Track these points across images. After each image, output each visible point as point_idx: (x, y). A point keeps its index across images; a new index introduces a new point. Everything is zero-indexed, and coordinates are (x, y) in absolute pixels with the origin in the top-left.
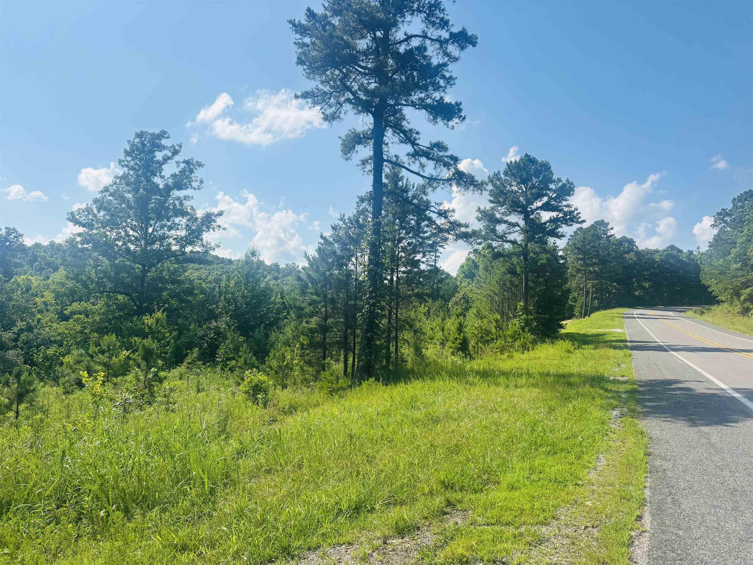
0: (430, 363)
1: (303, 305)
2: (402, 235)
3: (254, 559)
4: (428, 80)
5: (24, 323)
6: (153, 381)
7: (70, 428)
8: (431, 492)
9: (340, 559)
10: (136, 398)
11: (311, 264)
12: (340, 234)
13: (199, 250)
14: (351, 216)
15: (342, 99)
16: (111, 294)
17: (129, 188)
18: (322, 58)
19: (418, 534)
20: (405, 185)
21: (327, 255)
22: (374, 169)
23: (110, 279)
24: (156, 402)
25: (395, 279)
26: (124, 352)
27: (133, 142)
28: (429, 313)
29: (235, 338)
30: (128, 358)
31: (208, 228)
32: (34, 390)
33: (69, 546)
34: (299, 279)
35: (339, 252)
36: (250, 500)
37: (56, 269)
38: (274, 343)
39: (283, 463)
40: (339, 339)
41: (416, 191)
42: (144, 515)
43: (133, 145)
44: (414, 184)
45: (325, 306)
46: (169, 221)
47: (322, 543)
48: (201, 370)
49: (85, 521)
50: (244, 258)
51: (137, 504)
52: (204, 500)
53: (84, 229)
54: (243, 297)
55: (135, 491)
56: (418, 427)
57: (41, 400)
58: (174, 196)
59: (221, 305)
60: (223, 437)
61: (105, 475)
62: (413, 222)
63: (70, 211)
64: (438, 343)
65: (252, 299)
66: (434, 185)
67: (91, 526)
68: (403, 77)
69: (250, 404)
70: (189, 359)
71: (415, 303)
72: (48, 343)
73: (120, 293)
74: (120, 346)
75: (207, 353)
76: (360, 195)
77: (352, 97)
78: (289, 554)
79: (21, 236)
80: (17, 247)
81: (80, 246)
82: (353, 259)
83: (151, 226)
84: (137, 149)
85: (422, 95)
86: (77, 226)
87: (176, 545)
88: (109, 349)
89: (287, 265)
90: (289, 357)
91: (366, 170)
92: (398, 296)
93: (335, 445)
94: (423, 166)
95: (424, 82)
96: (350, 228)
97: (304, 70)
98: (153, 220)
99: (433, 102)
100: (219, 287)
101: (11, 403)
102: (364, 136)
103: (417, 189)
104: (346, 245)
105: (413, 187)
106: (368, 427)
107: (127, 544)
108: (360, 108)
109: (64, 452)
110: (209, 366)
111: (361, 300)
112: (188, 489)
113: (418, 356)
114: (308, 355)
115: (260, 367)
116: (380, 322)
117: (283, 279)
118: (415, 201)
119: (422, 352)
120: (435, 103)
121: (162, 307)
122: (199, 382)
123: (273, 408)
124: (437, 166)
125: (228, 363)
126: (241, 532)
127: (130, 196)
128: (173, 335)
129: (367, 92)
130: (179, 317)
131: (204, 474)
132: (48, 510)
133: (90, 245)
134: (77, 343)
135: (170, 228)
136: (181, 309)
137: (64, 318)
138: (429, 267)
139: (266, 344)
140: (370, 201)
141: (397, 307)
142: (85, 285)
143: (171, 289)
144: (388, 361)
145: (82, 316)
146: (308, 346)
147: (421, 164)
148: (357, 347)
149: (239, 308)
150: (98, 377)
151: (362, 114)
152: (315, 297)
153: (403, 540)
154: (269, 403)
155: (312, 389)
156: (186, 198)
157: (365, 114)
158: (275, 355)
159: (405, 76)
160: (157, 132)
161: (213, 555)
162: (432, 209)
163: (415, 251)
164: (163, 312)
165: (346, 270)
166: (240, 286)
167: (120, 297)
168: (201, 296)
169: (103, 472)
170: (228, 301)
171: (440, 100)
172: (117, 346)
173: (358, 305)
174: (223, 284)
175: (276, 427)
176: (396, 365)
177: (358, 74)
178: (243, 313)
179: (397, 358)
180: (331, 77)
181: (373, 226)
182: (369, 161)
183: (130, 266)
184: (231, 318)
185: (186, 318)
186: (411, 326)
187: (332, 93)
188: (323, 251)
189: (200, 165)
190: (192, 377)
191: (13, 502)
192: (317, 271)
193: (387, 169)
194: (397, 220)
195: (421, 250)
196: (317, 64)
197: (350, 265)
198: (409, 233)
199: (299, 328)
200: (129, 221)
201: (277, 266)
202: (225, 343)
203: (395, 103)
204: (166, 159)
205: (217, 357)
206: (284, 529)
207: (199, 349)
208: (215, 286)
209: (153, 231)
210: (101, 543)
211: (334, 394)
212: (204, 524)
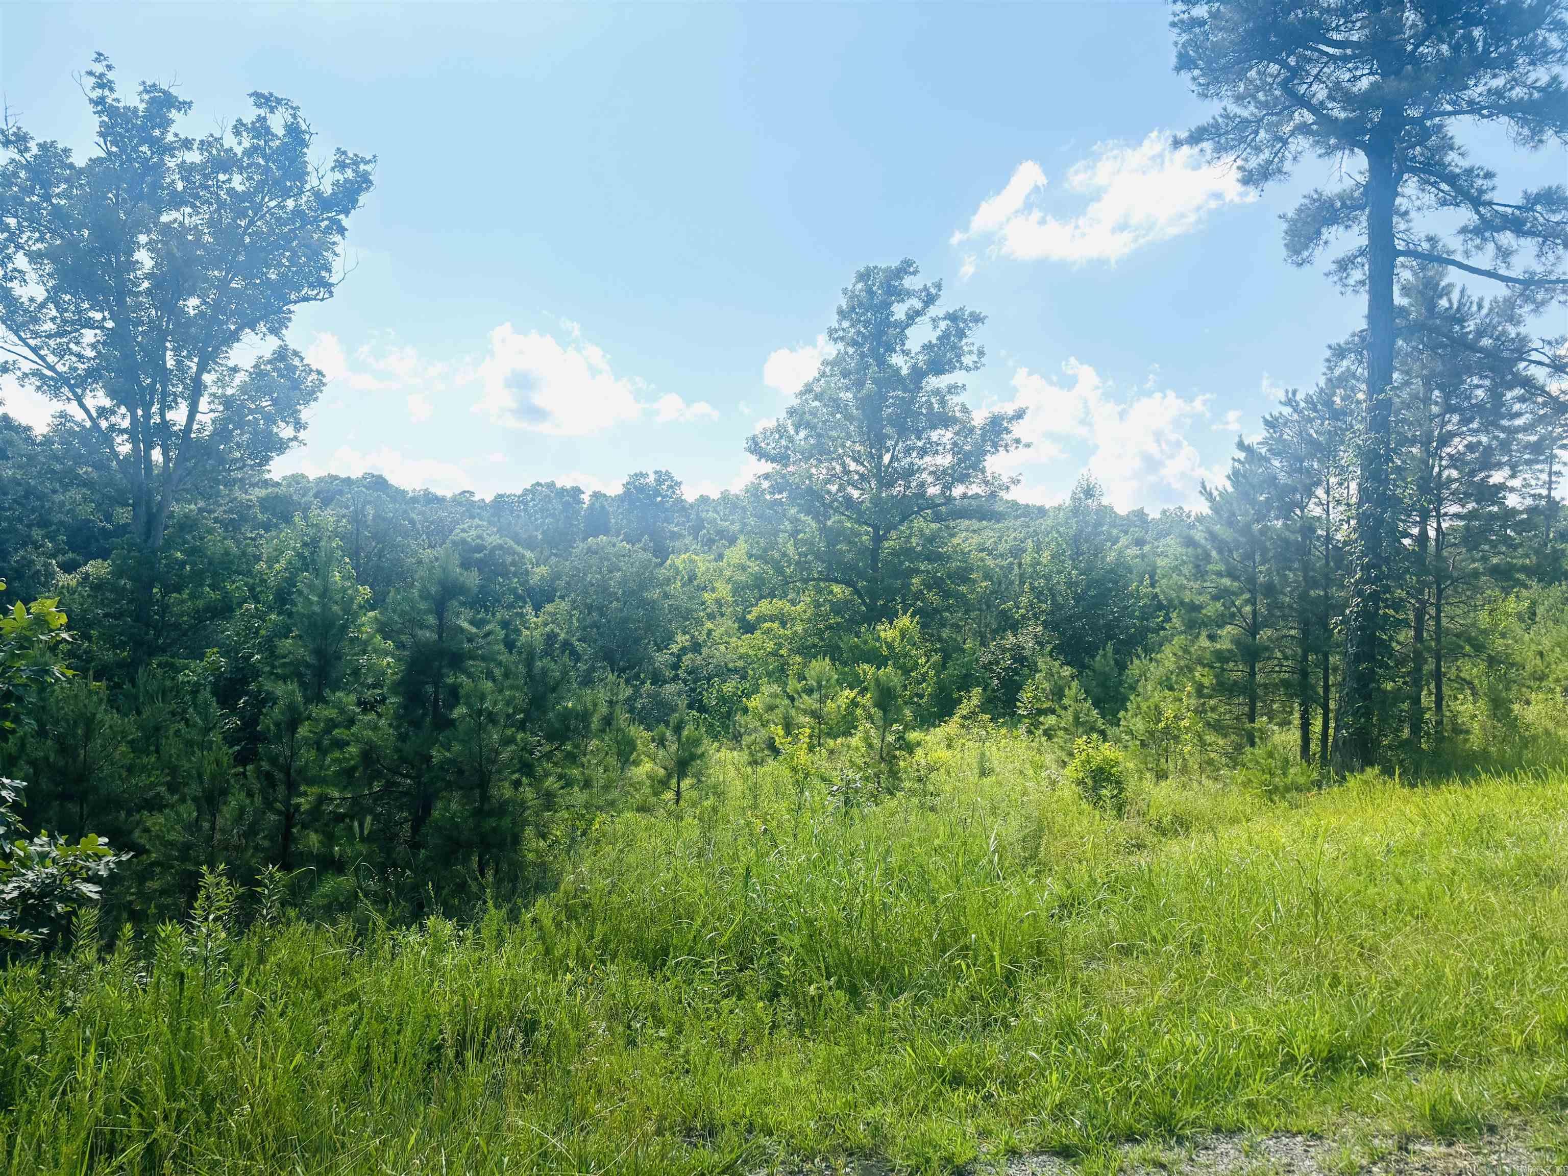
0: (1535, 738)
1: (1199, 600)
2: (1449, 427)
3: (1094, 1127)
4: (1515, 42)
5: (687, 637)
6: (897, 749)
7: (760, 827)
8: (1530, 1048)
9: (1290, 1165)
10: (867, 779)
11: (1216, 508)
12: (1285, 437)
13: (979, 491)
14: (1311, 392)
15: (1287, 128)
16: (822, 584)
17: (846, 381)
18: (1236, 44)
19: (1490, 1143)
20: (1455, 306)
21: (1253, 487)
22: (1371, 277)
23: (818, 557)
24: (902, 789)
25: (1432, 533)
26: (847, 692)
27: (853, 292)
28: (1534, 614)
29: (1054, 670)
30: (854, 703)
31: (995, 446)
32: (703, 754)
33: (758, 1041)
34: (1190, 542)
35: (1283, 479)
36: (1086, 1006)
37: (732, 541)
38: (1138, 681)
39: (1159, 937)
40: (1287, 675)
41: (1487, 316)
42: (884, 1005)
43: (853, 296)
44: (1481, 300)
45: (1252, 601)
46: (919, 439)
47: (1247, 1122)
48: (987, 732)
49: (785, 1000)
50: (1068, 502)
51: (872, 982)
52: (994, 991)
53: (774, 465)
54: (1070, 584)
55: (867, 957)
56: (1496, 889)
57: (715, 774)
58: (928, 389)
59: (1024, 600)
60: (1031, 870)
61: (816, 920)
62: (1480, 393)
63: (750, 435)
64: (1558, 689)
65: (1089, 587)
66: (1539, 297)
67: (794, 1010)
68: (1444, 48)
69: (1085, 806)
70: (964, 709)
71: (1489, 592)
72: (724, 672)
73: (836, 581)
74: (838, 680)
75: (999, 699)
76: (1333, 342)
77: (1309, 118)
78: (1171, 1132)
79: (679, 484)
80: (674, 504)
81: (768, 497)
82: (1320, 492)
83: (888, 451)
84: (861, 304)
85: (1499, 82)
86: (763, 460)
87: (942, 1071)
88: (820, 687)
89: (1164, 512)
90: (1169, 713)
91: (1351, 281)
92: (1441, 576)
93: (1277, 911)
94: (1504, 254)
95: (1501, 49)
96: (1310, 420)
97: (1194, 79)
98: (890, 438)
99: (1531, 94)
100: (1020, 565)
101: (669, 776)
102: (1344, 204)
103: (1491, 310)
104: (1302, 462)
105: (1480, 307)
106: (1361, 878)
107: (855, 1053)
108: (1332, 141)
109: (748, 871)
110: (1002, 726)
111: (1342, 587)
112: (964, 967)
113: (1499, 721)
114: (1213, 709)
115: (1109, 732)
116: (1391, 638)
117: (1156, 544)
118: (1486, 342)
119: (1511, 711)
120: (1536, 95)
121: (911, 605)
122: (983, 754)
123: (1137, 819)
124: (1546, 248)
125: (1041, 719)
126: (1068, 1066)
127: (850, 395)
128: (932, 660)
129: (1348, 99)
130: (944, 626)
131: (993, 940)
132: (726, 972)
133: (785, 495)
134: (769, 674)
135: (923, 452)
136: (947, 609)
137: (748, 628)
138: (1529, 502)
139: (1120, 683)
140: (1361, 353)
141: (1439, 599)
142: (779, 571)
143: (928, 572)
144: (1416, 729)
145: (776, 625)
146: (1214, 690)
147: (1499, 248)
148: (1334, 695)
149: (1062, 607)
150: (801, 737)
151: (1339, 154)
152: (1226, 581)
153: (1451, 1150)
154: (1128, 807)
155: (1225, 785)
156: (953, 389)
157: (1347, 152)
158: (1139, 707)
159: (1449, 45)
160: (895, 264)
161: (1013, 1104)
162: (1535, 356)
163: (1487, 464)
164: (913, 616)
165: (1301, 518)
166: (1064, 561)
167: (837, 589)
168: (984, 584)
169: (810, 913)
170: (1039, 595)
171: (1549, 85)
172: (833, 681)
173: (1333, 597)
174: (1027, 559)
175: (1142, 859)
176: (1440, 738)
177: (1326, 63)
178: (1071, 617)
179: (1439, 723)
180: (1258, 82)
181: (1369, 410)
182: (1359, 260)
183: (852, 529)
184: (1045, 628)
185: (957, 627)
186: (1479, 648)
187: (1263, 118)
188: (1244, 476)
189: (977, 319)
190: (971, 744)
191: (671, 949)
192: (1231, 523)
193: (1405, 273)
194: (1437, 393)
195: (1506, 459)
196: (1223, 61)
197: (1311, 506)
198: (1471, 420)
199: (1192, 650)
200: (848, 444)
201: (1141, 515)
202: (1033, 680)
203: (1424, 113)
204: (913, 316)
205: (1018, 708)
206: (1160, 1078)
207: (984, 690)
208: (1012, 564)
209: (891, 461)
210: (811, 1044)
211: (1276, 799)
212: (996, 1038)
